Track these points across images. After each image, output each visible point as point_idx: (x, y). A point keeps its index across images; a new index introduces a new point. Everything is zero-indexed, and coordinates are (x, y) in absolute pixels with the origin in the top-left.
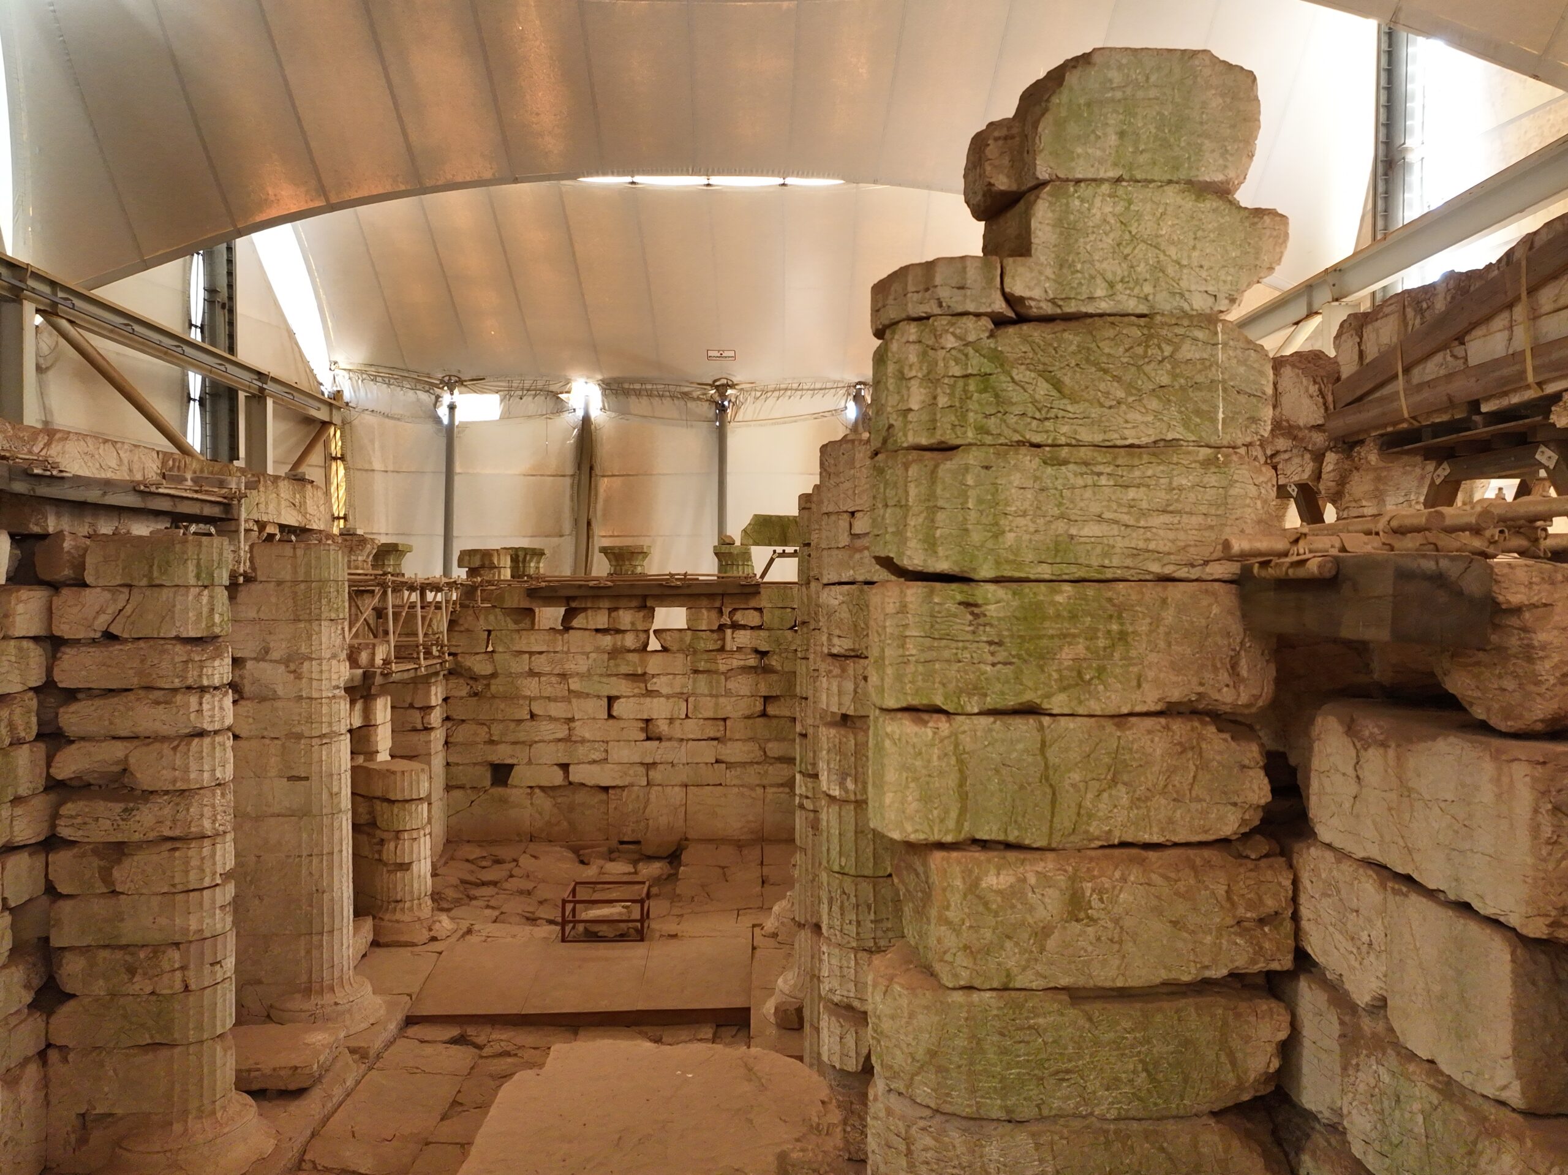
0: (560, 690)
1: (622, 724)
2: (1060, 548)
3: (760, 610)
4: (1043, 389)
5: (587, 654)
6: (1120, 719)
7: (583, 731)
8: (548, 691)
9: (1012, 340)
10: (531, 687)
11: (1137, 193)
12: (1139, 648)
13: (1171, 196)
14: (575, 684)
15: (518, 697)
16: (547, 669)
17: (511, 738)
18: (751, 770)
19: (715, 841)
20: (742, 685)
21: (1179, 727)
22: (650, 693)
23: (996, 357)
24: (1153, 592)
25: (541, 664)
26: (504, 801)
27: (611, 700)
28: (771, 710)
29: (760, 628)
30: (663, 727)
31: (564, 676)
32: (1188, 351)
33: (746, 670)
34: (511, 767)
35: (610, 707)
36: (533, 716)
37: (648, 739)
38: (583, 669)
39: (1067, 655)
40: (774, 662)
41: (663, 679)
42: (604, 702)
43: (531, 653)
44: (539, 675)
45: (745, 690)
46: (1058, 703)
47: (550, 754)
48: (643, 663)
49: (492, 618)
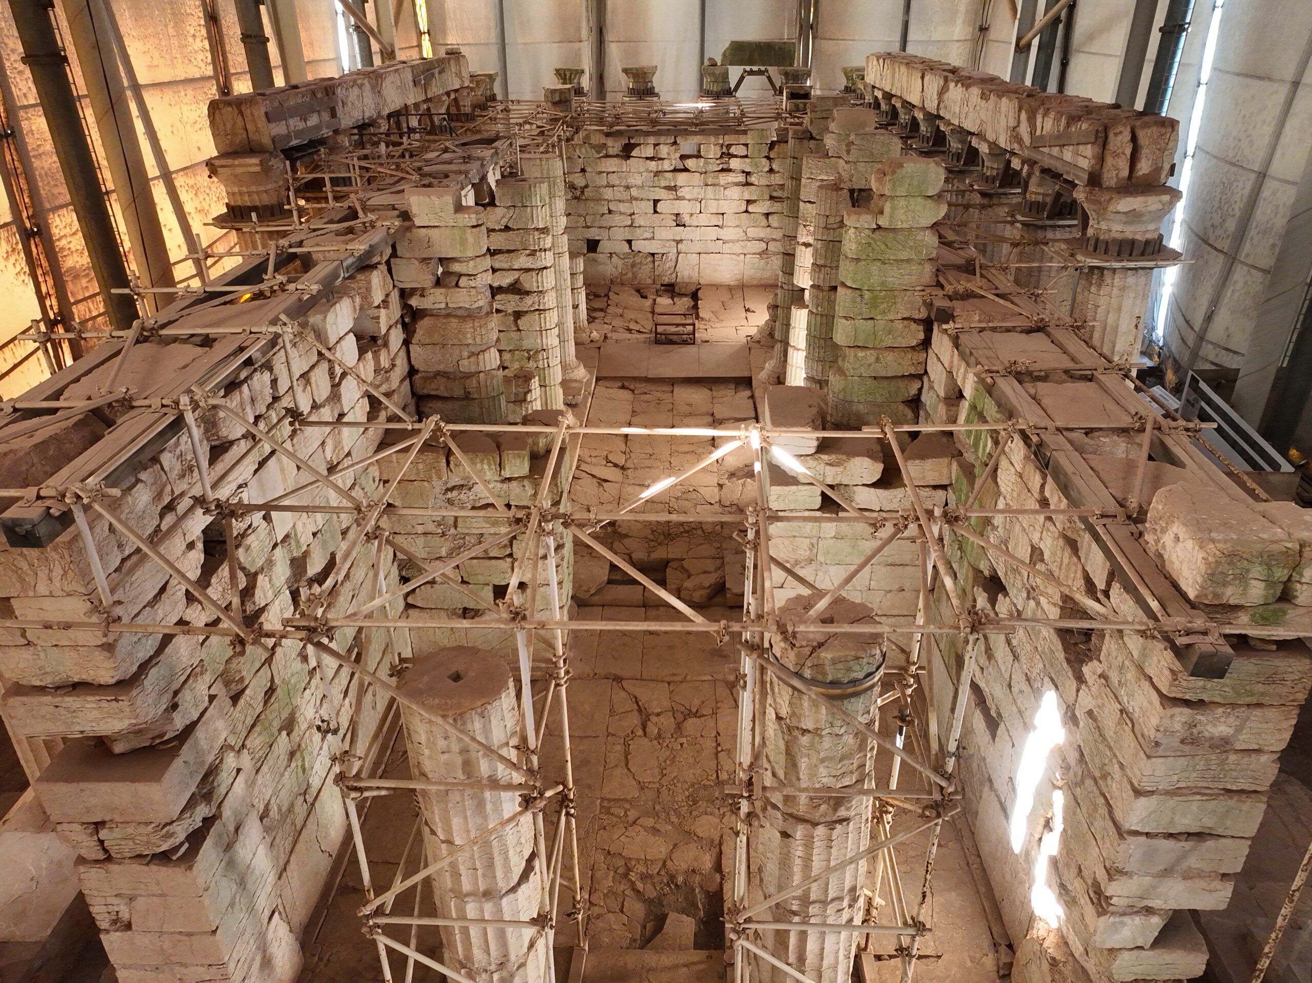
0: (625, 195)
1: (662, 216)
2: (883, 283)
3: (746, 145)
4: (883, 247)
5: (641, 173)
6: (892, 321)
7: (639, 221)
8: (618, 196)
9: (877, 235)
10: (608, 193)
11: (912, 200)
12: (898, 305)
13: (919, 199)
14: (634, 192)
15: (600, 200)
16: (617, 183)
17: (597, 224)
18: (738, 245)
19: (717, 287)
20: (735, 193)
21: (906, 322)
22: (678, 198)
23: (873, 239)
24: (903, 293)
25: (614, 179)
26: (595, 261)
27: (656, 202)
28: (750, 209)
29: (746, 156)
30: (686, 219)
31: (628, 187)
32: (919, 238)
33: (737, 184)
34: (598, 241)
35: (655, 206)
36: (610, 212)
37: (678, 225)
38: (639, 183)
39: (882, 307)
40: (753, 179)
41: (687, 189)
42: (652, 203)
43: (608, 173)
44: (613, 186)
45: (736, 196)
46: (878, 317)
47: (621, 234)
48: (675, 179)
49: (583, 150)
